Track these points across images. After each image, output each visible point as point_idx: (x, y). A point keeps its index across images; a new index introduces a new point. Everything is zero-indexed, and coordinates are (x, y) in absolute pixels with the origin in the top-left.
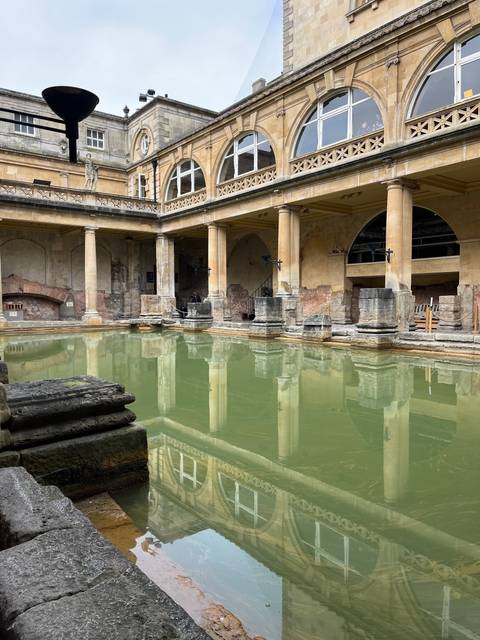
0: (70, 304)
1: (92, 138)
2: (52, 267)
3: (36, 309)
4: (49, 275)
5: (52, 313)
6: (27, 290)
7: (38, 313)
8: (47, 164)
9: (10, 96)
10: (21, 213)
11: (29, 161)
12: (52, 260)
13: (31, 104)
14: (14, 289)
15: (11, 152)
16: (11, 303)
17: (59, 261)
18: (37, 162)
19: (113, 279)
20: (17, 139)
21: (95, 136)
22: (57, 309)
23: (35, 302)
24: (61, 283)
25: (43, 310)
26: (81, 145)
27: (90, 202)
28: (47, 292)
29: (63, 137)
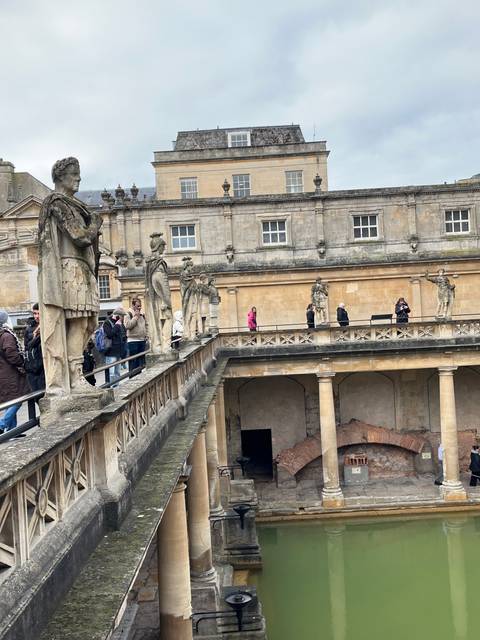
0: (426, 456)
1: (453, 222)
2: (403, 404)
3: (385, 459)
4: (399, 414)
5: (405, 463)
6: (372, 438)
7: (388, 464)
8: (394, 271)
9: (348, 198)
10: (356, 362)
11: (372, 272)
12: (403, 395)
13: (373, 200)
14: (357, 439)
15: (350, 267)
16: (353, 456)
17: (412, 394)
18: (381, 272)
20: (357, 249)
21: (457, 218)
22: (411, 458)
23: (383, 450)
24: (415, 424)
25: (393, 459)
26: (437, 235)
27: (445, 334)
28: (397, 440)
29: (413, 231)
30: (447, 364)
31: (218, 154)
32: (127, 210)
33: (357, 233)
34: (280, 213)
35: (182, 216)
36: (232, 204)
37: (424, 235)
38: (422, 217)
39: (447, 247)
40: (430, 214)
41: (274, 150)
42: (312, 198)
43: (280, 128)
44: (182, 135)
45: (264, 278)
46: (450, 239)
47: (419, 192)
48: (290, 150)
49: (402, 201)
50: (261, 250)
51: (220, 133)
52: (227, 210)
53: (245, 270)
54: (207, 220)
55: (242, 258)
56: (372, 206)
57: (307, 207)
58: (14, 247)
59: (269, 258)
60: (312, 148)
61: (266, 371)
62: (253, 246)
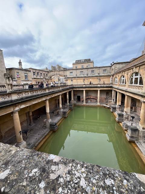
3: (93, 100)
6: (91, 97)
8: (96, 78)
14: (89, 97)
15: (90, 77)
18: (94, 78)
19: (106, 95)
20: (92, 75)
21: (105, 71)
26: (102, 73)
27: (99, 86)
28: (94, 98)
29: (99, 73)
30: (99, 89)
31: (80, 63)
32: (65, 70)
33: (92, 73)
34: (82, 70)
35: (71, 71)
36: (77, 69)
37: (100, 73)
38: (100, 71)
39: (103, 75)
40: (101, 70)
41: (87, 62)
42: (86, 68)
43: (88, 59)
44: (76, 61)
45: (80, 78)
46: (103, 73)
47: (100, 67)
48: (89, 62)
49: (97, 69)
50: (80, 75)
51: (81, 60)
52: (76, 70)
53: (78, 77)
54: (74, 71)
55: (78, 76)
56: (94, 69)
57: (86, 70)
58: (54, 75)
59: (81, 76)
60: (91, 62)
61: (78, 89)
62: (79, 74)
